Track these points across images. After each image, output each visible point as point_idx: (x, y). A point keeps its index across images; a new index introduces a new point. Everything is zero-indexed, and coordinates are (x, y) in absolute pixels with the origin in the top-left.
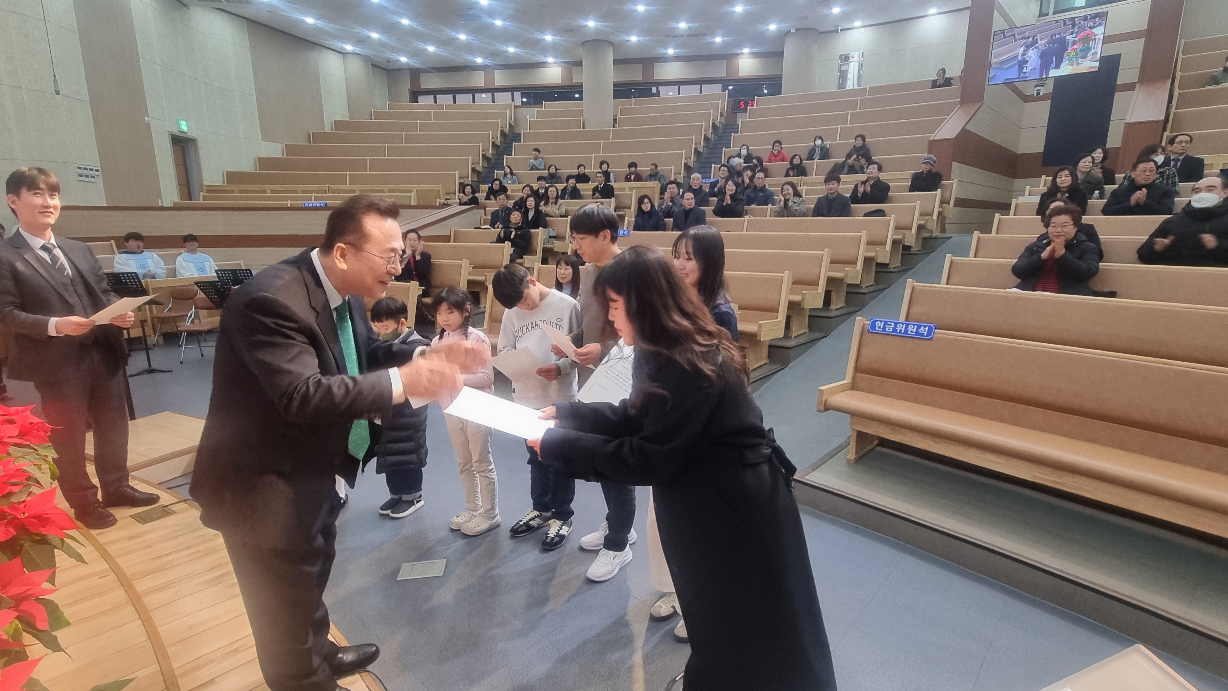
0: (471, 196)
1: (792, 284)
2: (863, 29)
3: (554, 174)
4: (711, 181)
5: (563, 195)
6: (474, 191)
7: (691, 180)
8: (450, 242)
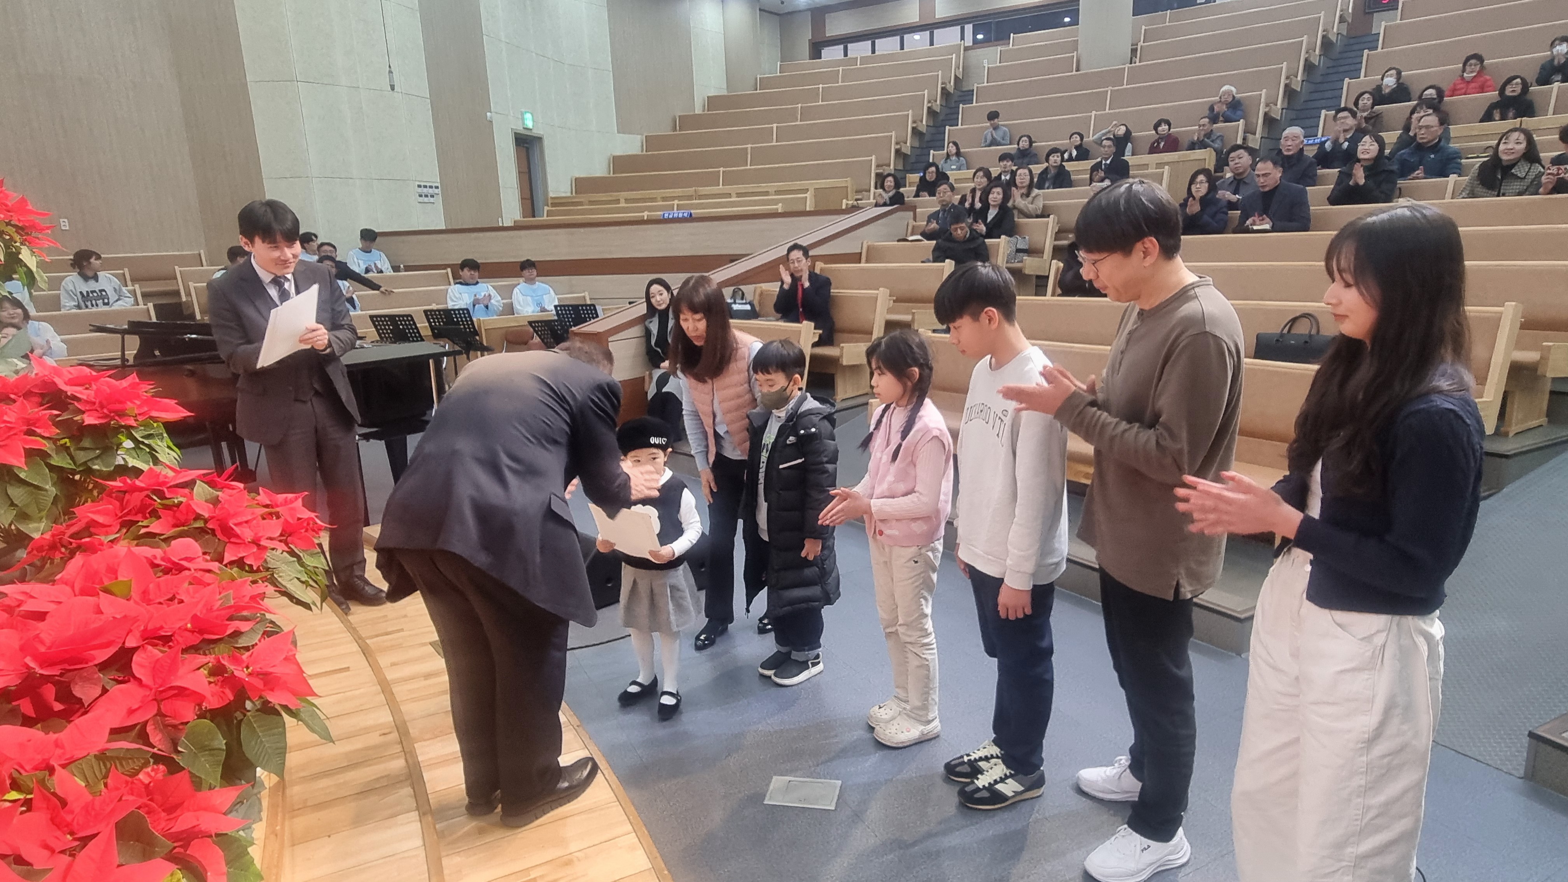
1: (1522, 328)
4: (1317, 141)
5: (1040, 182)
6: (898, 185)
8: (860, 262)
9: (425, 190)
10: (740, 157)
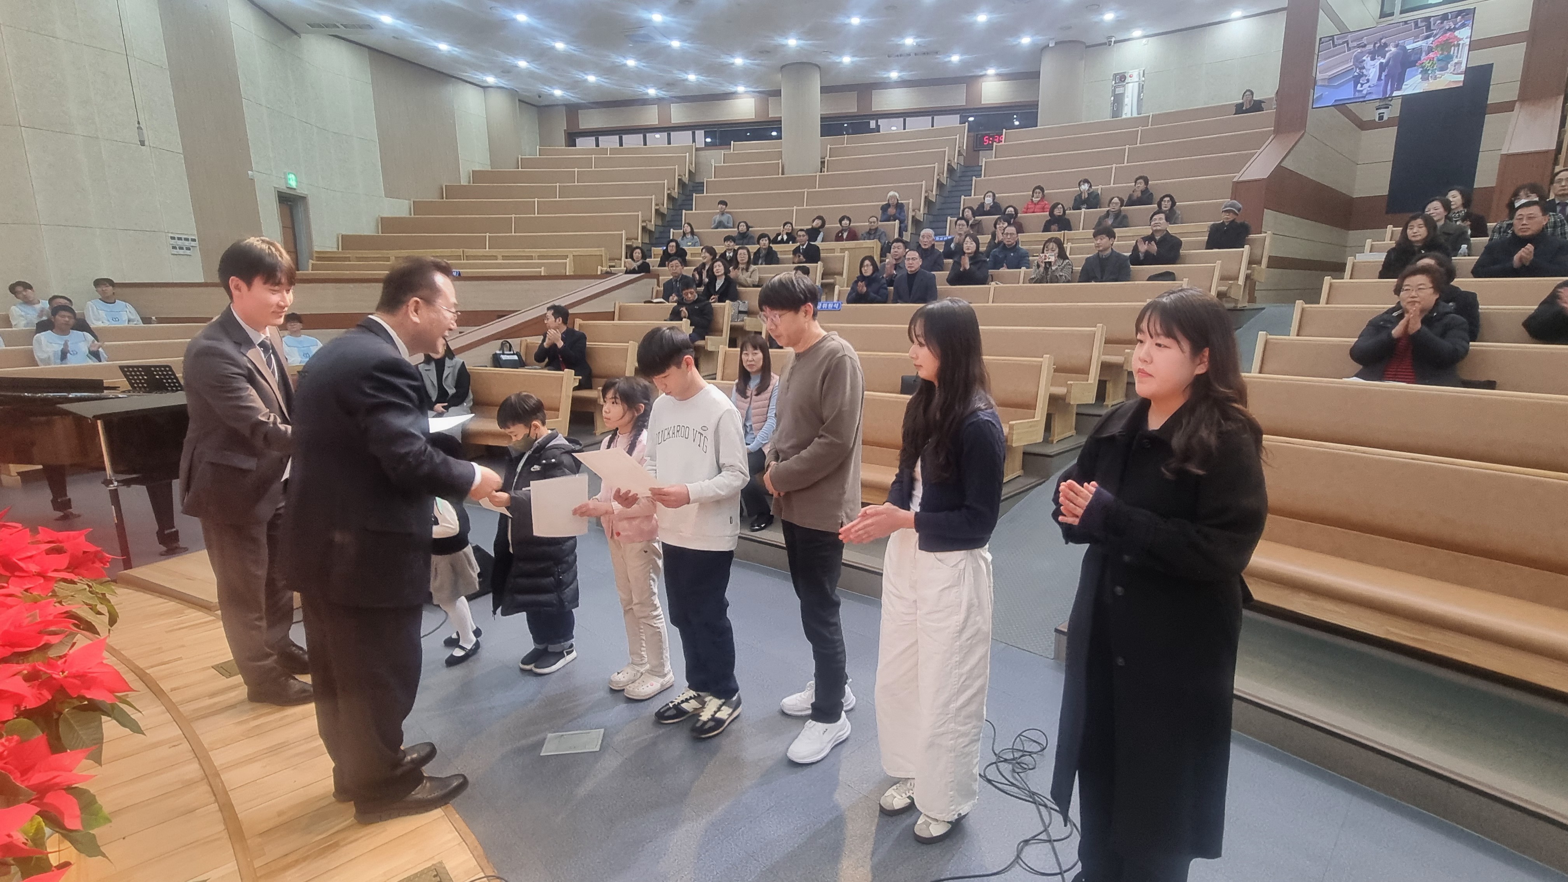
0: (641, 262)
1: (1054, 372)
2: (1144, 41)
3: (745, 233)
4: (945, 239)
5: (755, 259)
6: (644, 257)
7: (921, 238)
8: (613, 320)
10: (504, 225)
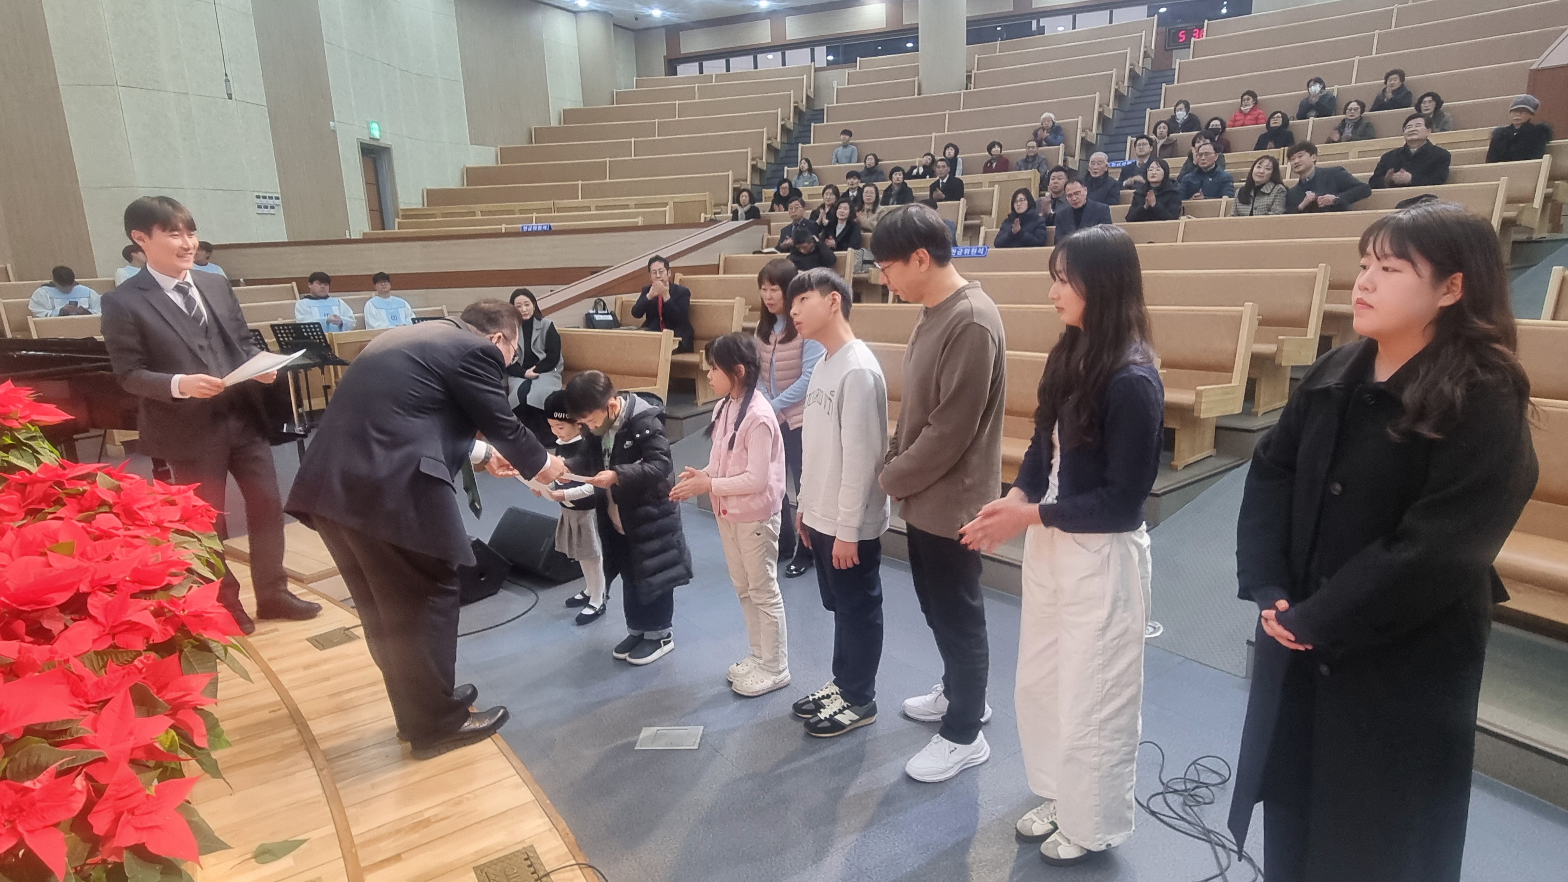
0: (749, 206)
1: (1259, 325)
3: (873, 167)
5: (884, 198)
8: (718, 274)
9: (264, 201)
10: (598, 171)
